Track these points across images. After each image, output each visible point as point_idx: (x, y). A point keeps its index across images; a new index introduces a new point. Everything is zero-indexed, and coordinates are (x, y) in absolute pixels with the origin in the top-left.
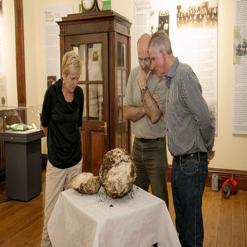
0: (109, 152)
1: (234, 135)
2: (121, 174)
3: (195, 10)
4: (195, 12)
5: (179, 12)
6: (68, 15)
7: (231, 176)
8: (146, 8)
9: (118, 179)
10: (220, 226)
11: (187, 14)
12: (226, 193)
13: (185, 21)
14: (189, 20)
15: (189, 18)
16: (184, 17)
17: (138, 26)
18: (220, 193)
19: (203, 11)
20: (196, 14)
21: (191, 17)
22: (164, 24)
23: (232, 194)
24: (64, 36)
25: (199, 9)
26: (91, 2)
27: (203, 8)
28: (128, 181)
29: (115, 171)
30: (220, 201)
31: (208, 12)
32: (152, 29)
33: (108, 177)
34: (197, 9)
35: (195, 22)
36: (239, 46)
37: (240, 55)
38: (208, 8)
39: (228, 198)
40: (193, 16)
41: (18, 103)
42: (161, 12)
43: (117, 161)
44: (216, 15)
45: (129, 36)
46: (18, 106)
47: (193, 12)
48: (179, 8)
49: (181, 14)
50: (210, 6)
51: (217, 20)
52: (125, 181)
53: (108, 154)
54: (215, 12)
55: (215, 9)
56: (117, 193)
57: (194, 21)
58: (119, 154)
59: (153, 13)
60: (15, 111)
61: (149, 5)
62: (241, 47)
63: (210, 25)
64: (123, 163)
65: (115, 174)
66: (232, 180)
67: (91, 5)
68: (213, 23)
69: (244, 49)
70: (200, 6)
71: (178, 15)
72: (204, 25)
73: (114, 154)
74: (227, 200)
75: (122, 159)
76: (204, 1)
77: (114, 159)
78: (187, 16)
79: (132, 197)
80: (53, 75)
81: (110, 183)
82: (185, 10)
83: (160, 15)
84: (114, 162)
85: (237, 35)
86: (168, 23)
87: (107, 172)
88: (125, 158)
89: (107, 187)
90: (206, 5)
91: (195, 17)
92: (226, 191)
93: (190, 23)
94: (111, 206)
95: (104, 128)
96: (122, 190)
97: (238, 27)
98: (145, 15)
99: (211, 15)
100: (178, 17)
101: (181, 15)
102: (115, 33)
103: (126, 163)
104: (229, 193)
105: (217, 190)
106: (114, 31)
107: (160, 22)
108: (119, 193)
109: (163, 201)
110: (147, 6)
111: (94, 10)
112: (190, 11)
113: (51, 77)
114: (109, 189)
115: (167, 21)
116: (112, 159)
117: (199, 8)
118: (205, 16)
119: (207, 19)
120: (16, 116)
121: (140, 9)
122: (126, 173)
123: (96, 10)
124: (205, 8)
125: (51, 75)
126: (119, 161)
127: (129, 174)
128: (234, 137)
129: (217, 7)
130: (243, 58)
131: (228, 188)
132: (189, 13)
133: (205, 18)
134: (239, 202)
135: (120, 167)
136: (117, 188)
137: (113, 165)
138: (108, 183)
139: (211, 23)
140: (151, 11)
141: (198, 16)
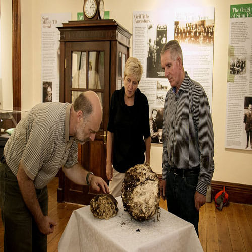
0: (132, 168)
1: (227, 149)
2: (148, 194)
3: (192, 28)
4: (192, 29)
5: (177, 27)
6: (69, 21)
7: (223, 188)
8: (145, 21)
9: (145, 201)
10: (220, 240)
11: (184, 30)
12: (219, 205)
13: (182, 37)
14: (186, 37)
15: (186, 34)
16: (182, 33)
17: (137, 38)
18: (213, 205)
19: (200, 29)
20: (194, 31)
21: (188, 34)
22: (162, 38)
23: (225, 206)
24: (64, 42)
25: (196, 27)
26: (93, 10)
27: (200, 25)
28: (156, 203)
29: (140, 191)
30: (215, 212)
31: (205, 30)
32: (150, 42)
33: (133, 198)
34: (194, 26)
35: (192, 39)
36: (233, 65)
37: (234, 74)
38: (205, 26)
39: (222, 210)
40: (190, 32)
41: (13, 107)
42: (159, 26)
43: (142, 179)
44: (212, 33)
45: (128, 46)
46: (13, 110)
47: (190, 29)
48: (177, 23)
49: (178, 29)
50: (207, 24)
51: (213, 39)
52: (152, 202)
53: (131, 171)
54: (211, 31)
55: (211, 28)
56: (145, 216)
57: (191, 37)
58: (144, 172)
59: (152, 27)
60: (10, 115)
61: (148, 19)
62: (235, 66)
63: (207, 43)
64: (149, 181)
65: (141, 194)
66: (224, 192)
67: (94, 13)
68: (209, 41)
69: (238, 68)
70: (197, 24)
71: (175, 30)
72: (201, 42)
73: (139, 171)
74: (221, 212)
75: (147, 177)
76: (201, 20)
77: (138, 176)
78: (184, 32)
79: (158, 220)
80: (49, 81)
81: (136, 204)
82: (182, 26)
83: (158, 29)
84: (138, 180)
85: (231, 54)
86: (166, 37)
87: (132, 191)
88: (151, 176)
89: (132, 209)
90: (203, 23)
91: (192, 34)
92: (218, 202)
93: (187, 39)
94: (138, 230)
95: (103, 137)
96: (150, 213)
97: (233, 46)
98: (144, 28)
99: (207, 33)
100: (175, 32)
101: (178, 31)
102: (118, 43)
103: (152, 182)
104: (222, 205)
105: (210, 201)
106: (117, 40)
107: (158, 36)
108: (147, 216)
109: (192, 225)
110: (146, 19)
111: (95, 18)
112: (187, 28)
113: (47, 82)
114: (136, 211)
115: (164, 35)
116: (136, 177)
117: (196, 25)
118: (202, 33)
119: (204, 37)
120: (11, 120)
121: (139, 22)
122: (153, 193)
123: (98, 18)
124: (202, 26)
125: (47, 81)
126: (144, 179)
127: (156, 194)
128: (227, 152)
129: (213, 27)
130: (236, 76)
131: (221, 200)
132: (186, 29)
133: (201, 36)
134: (232, 215)
135: (146, 186)
136: (144, 211)
137: (137, 184)
138: (133, 204)
139: (207, 41)
140: (149, 24)
141: (195, 33)
